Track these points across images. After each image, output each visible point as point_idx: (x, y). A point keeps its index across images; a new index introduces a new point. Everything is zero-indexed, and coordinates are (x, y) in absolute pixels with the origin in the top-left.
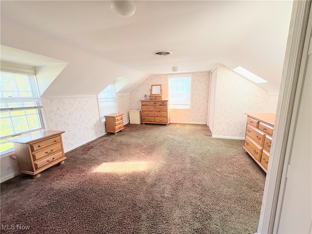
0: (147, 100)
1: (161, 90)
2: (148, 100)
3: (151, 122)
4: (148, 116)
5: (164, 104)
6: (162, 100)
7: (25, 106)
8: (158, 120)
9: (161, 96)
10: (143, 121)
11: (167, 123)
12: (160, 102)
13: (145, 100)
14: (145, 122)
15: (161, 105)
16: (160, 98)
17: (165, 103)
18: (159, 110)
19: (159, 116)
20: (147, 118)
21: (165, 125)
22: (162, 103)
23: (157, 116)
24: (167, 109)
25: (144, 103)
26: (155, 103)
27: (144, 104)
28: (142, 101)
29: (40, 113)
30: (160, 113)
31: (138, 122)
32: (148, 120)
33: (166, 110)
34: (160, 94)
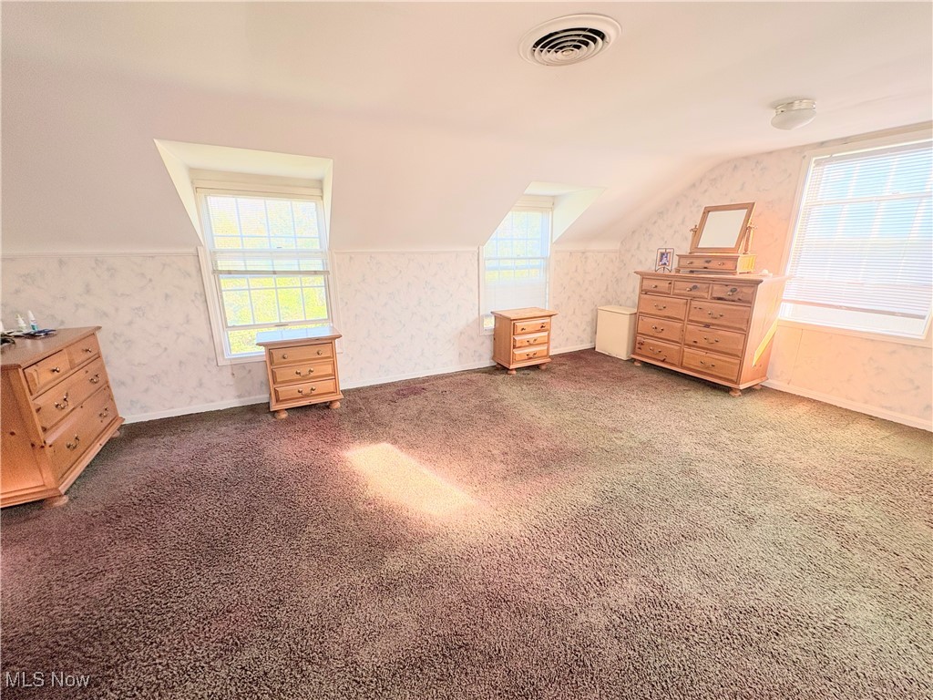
0: (667, 272)
1: (746, 230)
2: (673, 273)
3: (663, 361)
4: (659, 335)
5: (741, 295)
6: (738, 276)
7: (303, 268)
8: (693, 360)
9: (736, 259)
10: (638, 351)
11: (737, 382)
12: (716, 288)
13: (661, 272)
14: (642, 356)
15: (720, 299)
16: (729, 265)
17: (745, 290)
18: (708, 321)
19: (702, 343)
20: (653, 345)
21: (726, 390)
22: (729, 288)
23: (694, 345)
24: (748, 321)
25: (649, 284)
26: (695, 287)
27: (651, 286)
28: (644, 276)
29: (327, 287)
30: (711, 334)
31: (620, 349)
32: (657, 351)
33: (744, 327)
34: (736, 249)
